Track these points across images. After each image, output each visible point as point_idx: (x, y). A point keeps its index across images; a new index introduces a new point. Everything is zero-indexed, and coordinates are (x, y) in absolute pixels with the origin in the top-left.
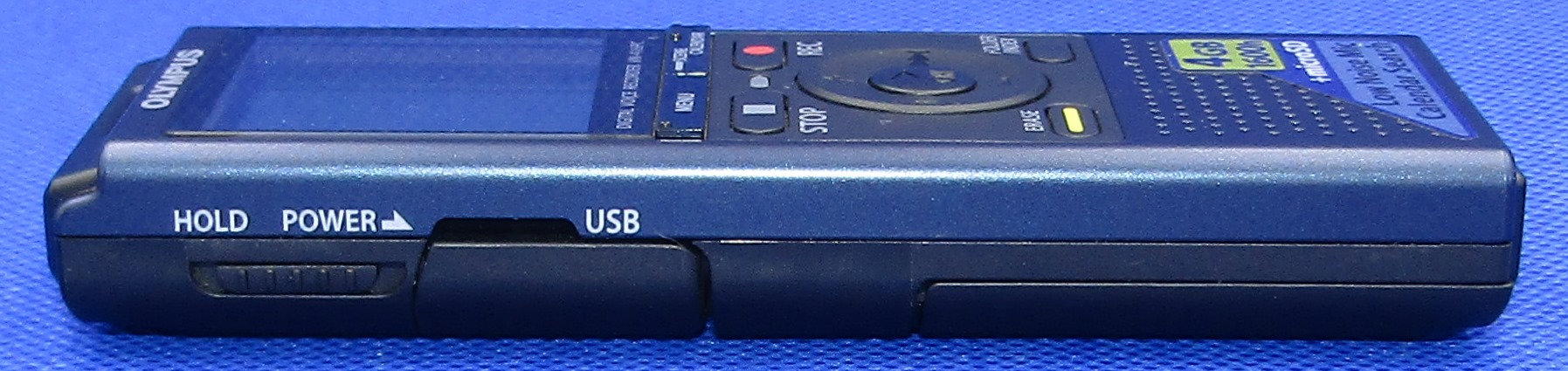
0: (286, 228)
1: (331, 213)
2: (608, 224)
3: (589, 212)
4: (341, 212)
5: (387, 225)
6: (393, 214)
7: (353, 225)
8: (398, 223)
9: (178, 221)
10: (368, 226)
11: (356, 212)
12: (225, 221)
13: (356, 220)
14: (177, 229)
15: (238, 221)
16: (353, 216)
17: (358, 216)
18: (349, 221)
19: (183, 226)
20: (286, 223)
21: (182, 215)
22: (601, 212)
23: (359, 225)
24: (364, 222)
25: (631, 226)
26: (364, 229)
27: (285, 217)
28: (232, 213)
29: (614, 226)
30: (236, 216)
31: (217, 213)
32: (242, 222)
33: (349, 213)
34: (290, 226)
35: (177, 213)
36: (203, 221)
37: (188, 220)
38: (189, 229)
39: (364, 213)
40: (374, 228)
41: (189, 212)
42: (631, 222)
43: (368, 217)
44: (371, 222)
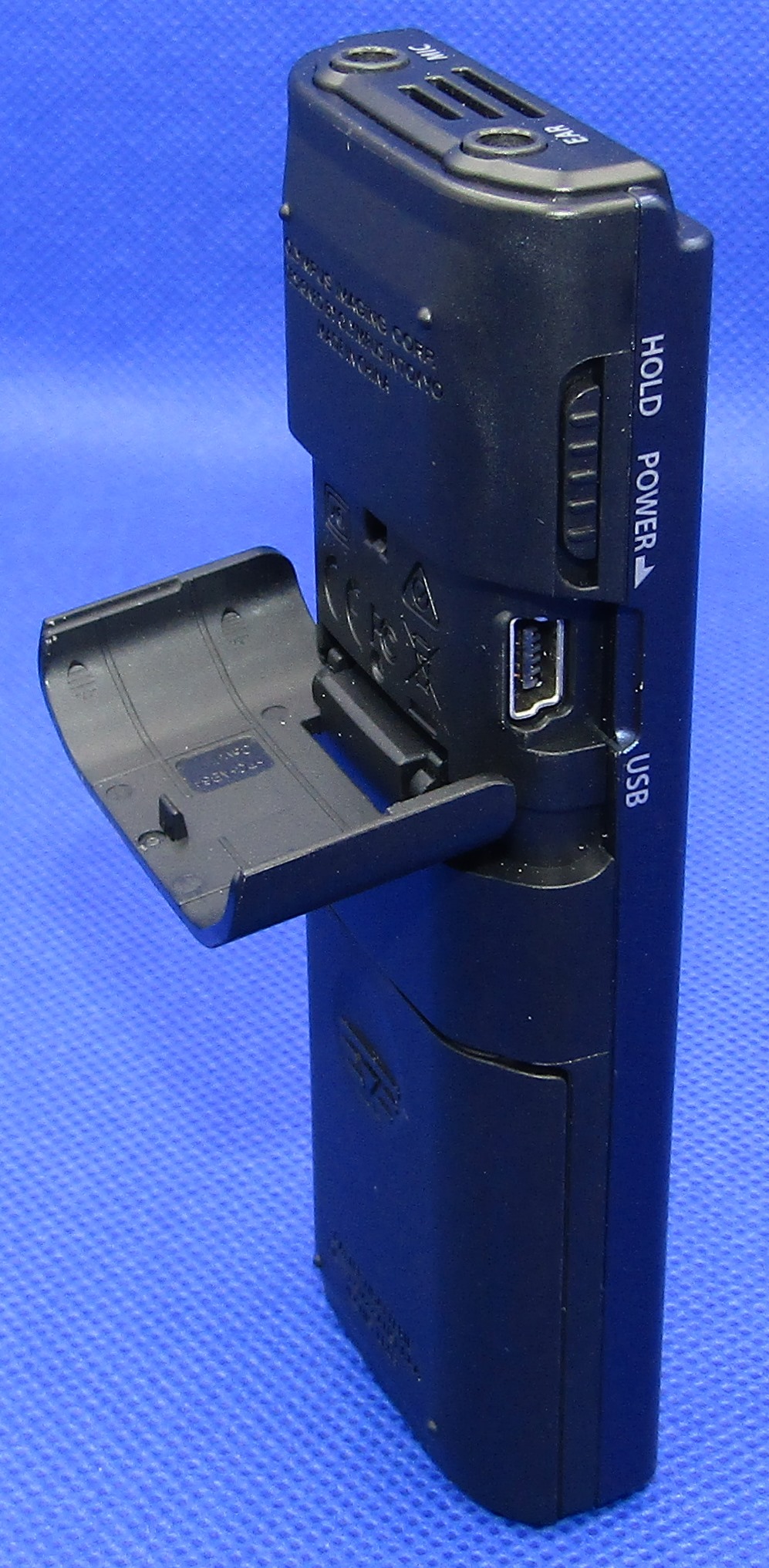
0: (640, 458)
1: (654, 502)
2: (634, 777)
3: (647, 756)
4: (654, 513)
5: (640, 561)
6: (650, 565)
7: (641, 527)
8: (642, 571)
9: (652, 340)
10: (640, 542)
11: (654, 527)
12: (650, 392)
13: (646, 528)
14: (644, 341)
15: (650, 405)
16: (650, 525)
17: (651, 531)
18: (645, 523)
19: (648, 346)
20: (646, 457)
21: (658, 344)
22: (646, 768)
23: (642, 532)
24: (643, 538)
25: (632, 799)
26: (638, 539)
27: (653, 455)
28: (658, 398)
29: (632, 783)
30: (656, 402)
31: (659, 381)
32: (648, 410)
33: (654, 521)
34: (644, 461)
35: (661, 337)
36: (652, 368)
37: (653, 351)
38: (645, 354)
39: (653, 536)
40: (637, 549)
41: (661, 350)
42: (636, 797)
43: (649, 541)
44: (644, 544)
